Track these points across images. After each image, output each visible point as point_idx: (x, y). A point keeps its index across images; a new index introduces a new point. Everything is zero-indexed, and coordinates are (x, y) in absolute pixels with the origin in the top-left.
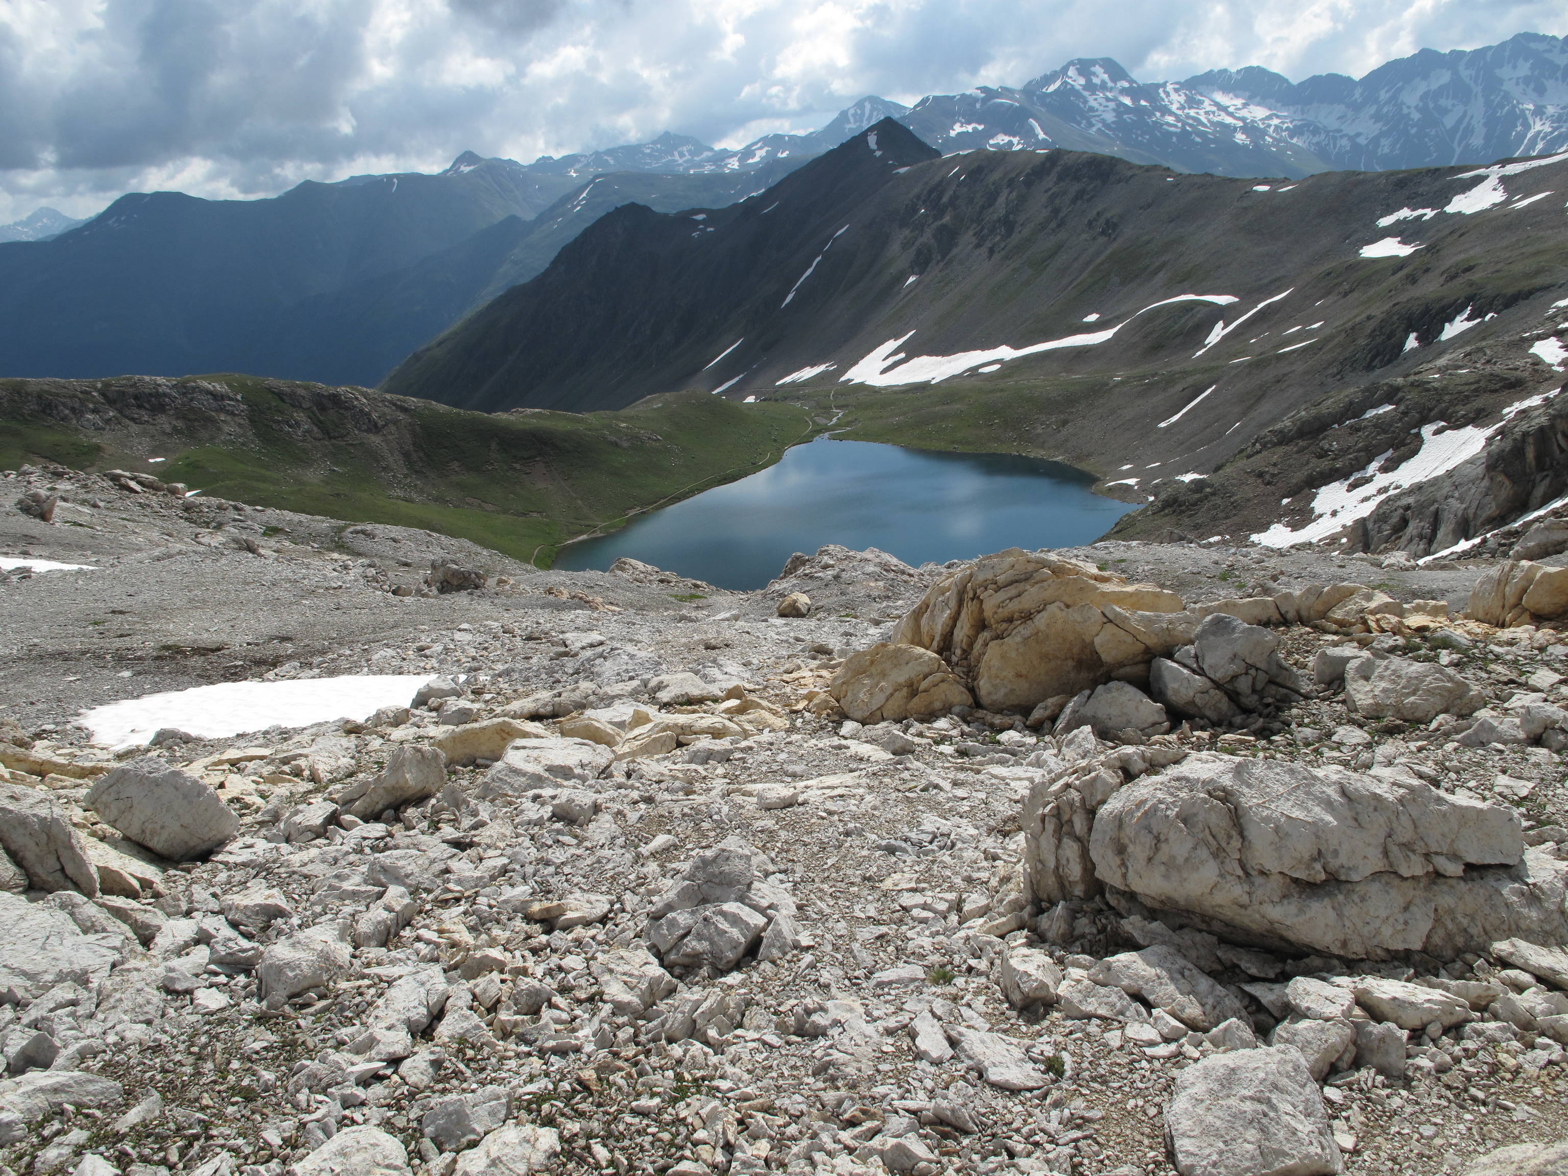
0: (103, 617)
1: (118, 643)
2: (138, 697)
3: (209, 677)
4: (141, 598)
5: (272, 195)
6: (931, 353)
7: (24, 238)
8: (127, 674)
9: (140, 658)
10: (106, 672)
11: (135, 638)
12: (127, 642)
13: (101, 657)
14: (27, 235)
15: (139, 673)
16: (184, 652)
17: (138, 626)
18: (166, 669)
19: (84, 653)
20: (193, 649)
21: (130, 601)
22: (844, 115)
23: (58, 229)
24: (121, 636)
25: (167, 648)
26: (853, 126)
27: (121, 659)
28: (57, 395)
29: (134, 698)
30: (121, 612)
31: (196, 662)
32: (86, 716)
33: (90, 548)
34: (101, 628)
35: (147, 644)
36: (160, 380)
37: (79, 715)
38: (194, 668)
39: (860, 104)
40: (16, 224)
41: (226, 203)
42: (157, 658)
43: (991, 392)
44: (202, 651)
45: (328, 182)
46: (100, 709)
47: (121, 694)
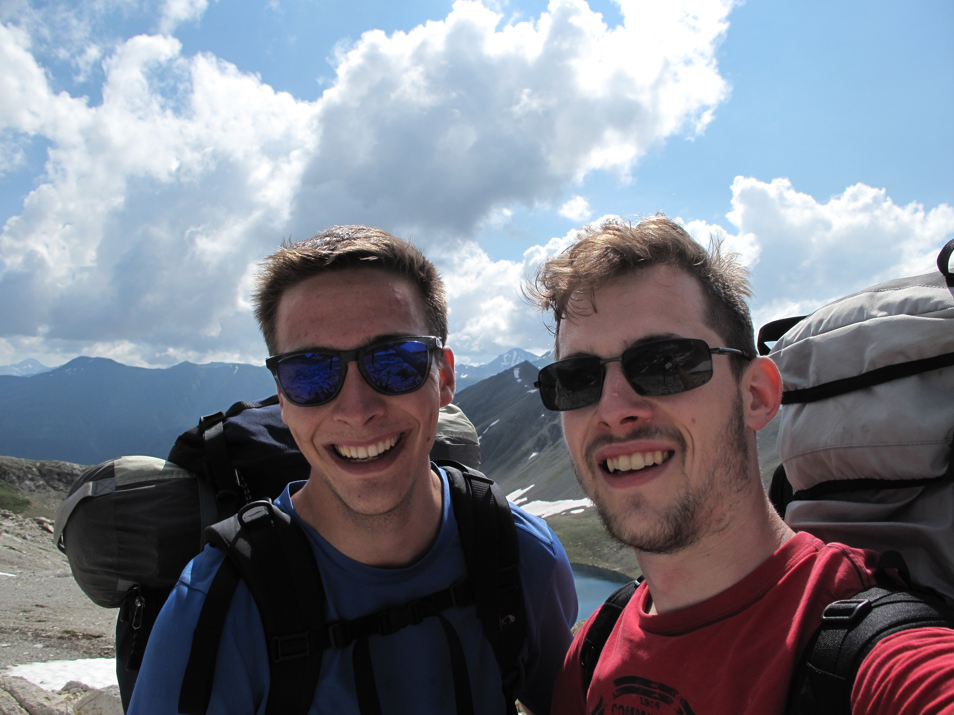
0: (30, 608)
1: (37, 626)
2: (45, 661)
3: (91, 654)
4: (55, 599)
5: (164, 367)
6: (542, 499)
7: (15, 374)
8: (40, 646)
9: (49, 637)
10: (26, 643)
11: (48, 623)
12: (42, 626)
13: (25, 633)
14: (16, 372)
15: (47, 646)
16: (77, 636)
17: (51, 616)
18: (65, 645)
19: (14, 630)
20: (84, 635)
21: (48, 600)
22: (501, 357)
23: (36, 371)
24: (40, 621)
25: (67, 632)
26: (505, 364)
27: (37, 636)
28: (11, 467)
29: (42, 661)
30: (42, 606)
31: (84, 643)
32: (11, 670)
33: (17, 564)
34: (27, 615)
35: (56, 629)
36: (76, 466)
37: (7, 669)
38: (82, 647)
39: (511, 352)
40: (12, 365)
41: (137, 368)
42: (61, 638)
43: (578, 525)
44: (89, 637)
45: (199, 363)
46: (20, 666)
47: (34, 659)
